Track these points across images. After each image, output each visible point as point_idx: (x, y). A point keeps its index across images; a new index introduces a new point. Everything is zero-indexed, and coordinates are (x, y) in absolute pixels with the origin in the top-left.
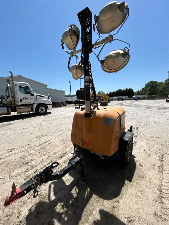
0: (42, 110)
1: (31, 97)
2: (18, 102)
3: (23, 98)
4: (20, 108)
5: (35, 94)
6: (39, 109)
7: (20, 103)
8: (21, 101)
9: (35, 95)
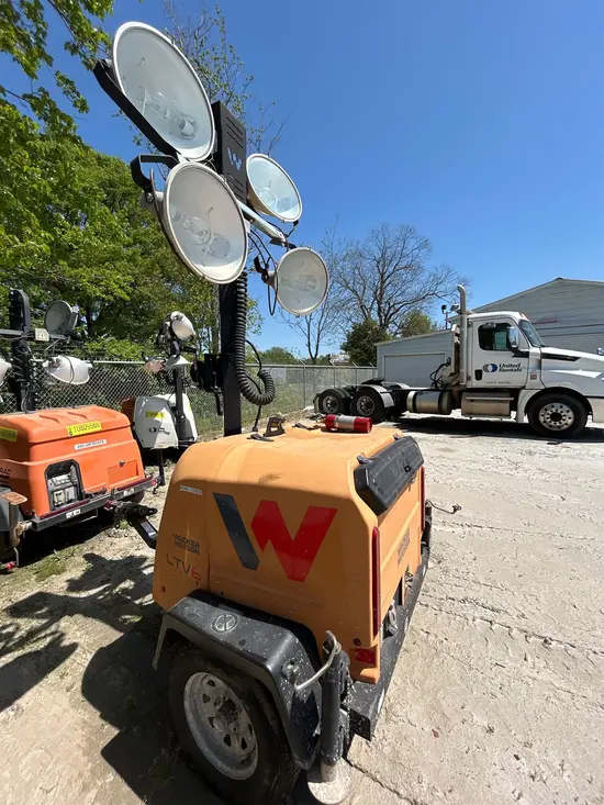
0: (556, 417)
1: (516, 361)
2: (469, 378)
3: (486, 367)
4: (472, 401)
5: (533, 350)
6: (542, 413)
7: (475, 383)
8: (479, 375)
9: (535, 354)
